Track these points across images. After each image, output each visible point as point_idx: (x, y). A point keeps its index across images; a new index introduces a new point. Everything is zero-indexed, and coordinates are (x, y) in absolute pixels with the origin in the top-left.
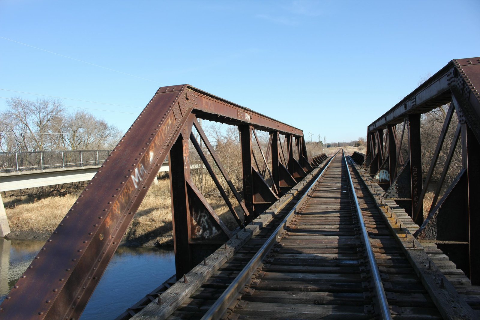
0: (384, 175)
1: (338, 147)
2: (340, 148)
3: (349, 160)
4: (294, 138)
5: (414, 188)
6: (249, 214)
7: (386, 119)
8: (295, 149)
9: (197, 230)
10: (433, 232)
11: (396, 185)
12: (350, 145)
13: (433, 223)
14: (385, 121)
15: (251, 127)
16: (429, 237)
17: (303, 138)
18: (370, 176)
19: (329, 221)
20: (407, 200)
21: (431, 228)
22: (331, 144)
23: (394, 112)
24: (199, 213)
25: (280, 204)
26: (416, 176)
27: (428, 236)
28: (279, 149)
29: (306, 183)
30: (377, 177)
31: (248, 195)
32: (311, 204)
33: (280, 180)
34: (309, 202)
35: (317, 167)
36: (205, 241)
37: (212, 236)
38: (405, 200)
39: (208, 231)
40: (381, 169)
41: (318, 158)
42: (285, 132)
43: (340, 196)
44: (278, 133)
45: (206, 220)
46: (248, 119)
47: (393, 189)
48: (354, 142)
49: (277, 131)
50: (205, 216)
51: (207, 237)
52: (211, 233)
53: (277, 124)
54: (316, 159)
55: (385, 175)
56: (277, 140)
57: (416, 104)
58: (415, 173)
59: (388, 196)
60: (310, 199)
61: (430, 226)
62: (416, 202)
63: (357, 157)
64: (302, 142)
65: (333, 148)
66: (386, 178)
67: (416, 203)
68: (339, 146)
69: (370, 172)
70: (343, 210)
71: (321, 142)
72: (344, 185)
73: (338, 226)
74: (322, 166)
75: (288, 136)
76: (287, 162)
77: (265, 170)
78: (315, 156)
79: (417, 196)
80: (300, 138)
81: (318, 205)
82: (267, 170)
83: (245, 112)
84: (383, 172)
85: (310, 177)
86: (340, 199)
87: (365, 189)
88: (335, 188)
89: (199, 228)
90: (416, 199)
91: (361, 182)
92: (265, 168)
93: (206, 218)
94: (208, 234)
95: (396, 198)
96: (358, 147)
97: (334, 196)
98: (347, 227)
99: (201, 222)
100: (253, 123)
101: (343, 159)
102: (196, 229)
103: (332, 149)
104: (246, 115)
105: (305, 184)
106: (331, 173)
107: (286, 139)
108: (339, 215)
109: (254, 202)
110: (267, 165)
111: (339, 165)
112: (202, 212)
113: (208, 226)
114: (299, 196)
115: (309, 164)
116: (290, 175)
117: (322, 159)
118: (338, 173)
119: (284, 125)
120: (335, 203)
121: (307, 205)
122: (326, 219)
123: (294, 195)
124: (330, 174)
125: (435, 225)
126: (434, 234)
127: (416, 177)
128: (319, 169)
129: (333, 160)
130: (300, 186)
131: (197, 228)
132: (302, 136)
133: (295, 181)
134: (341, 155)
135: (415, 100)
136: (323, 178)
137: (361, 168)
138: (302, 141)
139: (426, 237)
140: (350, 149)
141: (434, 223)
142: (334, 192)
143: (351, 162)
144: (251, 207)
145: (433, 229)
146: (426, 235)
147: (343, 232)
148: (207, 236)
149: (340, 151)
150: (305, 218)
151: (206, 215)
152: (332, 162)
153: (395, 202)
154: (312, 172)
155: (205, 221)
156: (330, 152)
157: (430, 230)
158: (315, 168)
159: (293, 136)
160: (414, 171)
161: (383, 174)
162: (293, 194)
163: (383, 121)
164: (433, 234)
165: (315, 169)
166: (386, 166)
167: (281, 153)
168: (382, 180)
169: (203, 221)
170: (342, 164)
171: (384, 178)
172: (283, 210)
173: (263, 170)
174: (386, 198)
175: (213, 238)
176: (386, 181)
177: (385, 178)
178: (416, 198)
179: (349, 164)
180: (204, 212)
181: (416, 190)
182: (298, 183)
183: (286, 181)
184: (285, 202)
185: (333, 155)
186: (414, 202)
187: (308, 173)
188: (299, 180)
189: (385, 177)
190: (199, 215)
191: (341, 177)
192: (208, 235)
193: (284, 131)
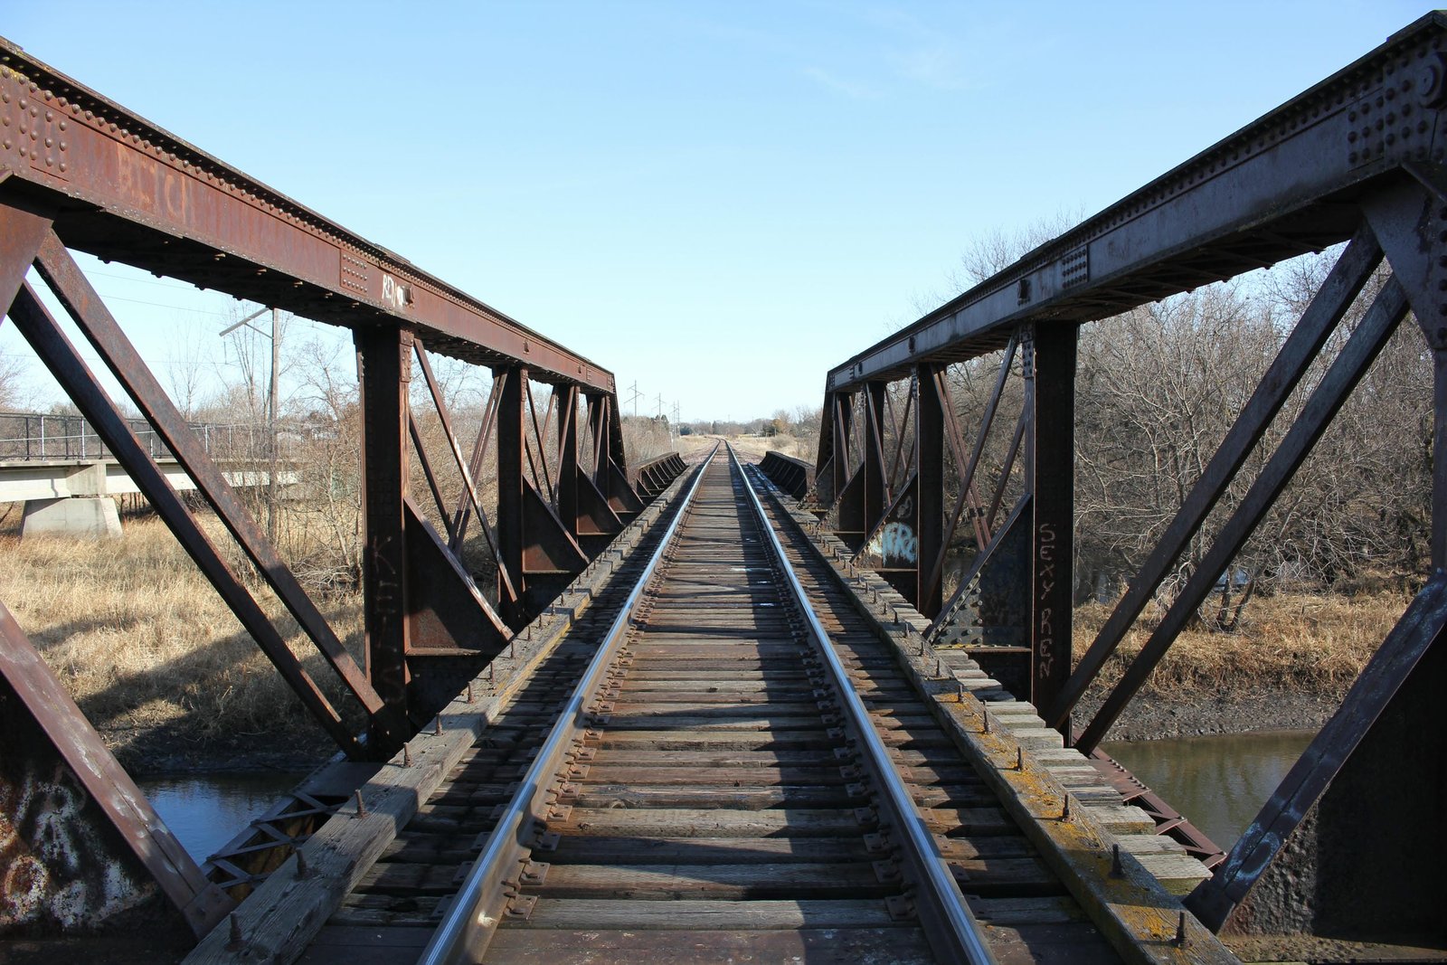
0: (897, 541)
1: (713, 436)
2: (719, 437)
3: (754, 479)
4: (582, 399)
5: (1039, 607)
6: (381, 704)
7: (912, 346)
8: (584, 437)
9: (16, 882)
10: (1286, 896)
11: (974, 592)
12: (747, 429)
13: (1294, 853)
14: (908, 350)
15: (406, 336)
16: (1269, 922)
17: (613, 398)
18: (836, 538)
19: (735, 774)
20: (1013, 654)
21: (1282, 875)
22: (692, 425)
23: (954, 315)
24: (29, 781)
25: (514, 669)
26: (1049, 559)
27: (1262, 913)
28: (527, 430)
29: (622, 559)
30: (875, 548)
31: (385, 619)
32: (647, 665)
33: (527, 547)
34: (634, 654)
35: (655, 498)
36: (59, 943)
37: (104, 912)
38: (1005, 654)
39: (78, 886)
40: (889, 521)
41: (657, 466)
42: (551, 372)
43: (749, 624)
44: (525, 373)
45: (70, 825)
46: (397, 301)
47: (963, 608)
48: (759, 421)
49: (521, 365)
50: (60, 801)
51: (70, 920)
52: (97, 896)
53: (520, 339)
54: (651, 469)
55: (900, 541)
56: (519, 400)
57: (1088, 276)
58: (1045, 549)
59: (943, 633)
60: (639, 641)
61: (1277, 865)
62: (1046, 660)
63: (779, 471)
64: (609, 412)
65: (699, 437)
66: (904, 553)
67: (1047, 663)
68: (714, 433)
69: (837, 526)
70: (781, 708)
71: (664, 417)
72: (757, 573)
73: (779, 819)
74: (670, 494)
75: (563, 388)
76: (555, 479)
77: (468, 512)
78: (648, 461)
79: (1050, 637)
80: (604, 399)
81: (674, 674)
82: (473, 514)
83: (380, 268)
84: (896, 530)
85: (632, 537)
86: (756, 642)
87: (840, 596)
88: (729, 586)
89: (26, 868)
90: (1045, 647)
91: (818, 567)
92: (469, 504)
93: (68, 810)
94: (81, 900)
95: (975, 642)
96: (772, 438)
97: (729, 624)
98: (823, 823)
99: (39, 835)
100: (414, 319)
101: (735, 471)
102: (11, 874)
103: (695, 440)
104: (385, 284)
105: (617, 562)
106: (703, 522)
107: (556, 398)
108: (768, 737)
109: (409, 649)
110: (474, 494)
111: (724, 493)
112: (46, 776)
113: (80, 857)
114: (594, 621)
115: (630, 489)
116: (564, 529)
117: (671, 470)
118: (727, 523)
119: (549, 346)
120: (741, 665)
121: (625, 673)
122: (716, 764)
123: (576, 617)
124: (701, 526)
125: (1299, 859)
126: (1295, 904)
127: (1049, 563)
128: (662, 505)
129: (704, 474)
130: (598, 577)
131: (14, 866)
132: (612, 392)
133: (582, 555)
134: (725, 460)
135: (1084, 259)
136: (681, 542)
137: (800, 508)
138: (609, 408)
139: (1251, 919)
140: (748, 441)
141: (1297, 849)
142: (726, 605)
143: (762, 483)
144: (398, 668)
145: (1290, 878)
146: (1252, 908)
147: (817, 867)
148: (75, 915)
149: (720, 448)
150: (620, 752)
151: (69, 795)
152: (701, 482)
153: (973, 663)
154: (639, 518)
155: (60, 829)
156: (693, 449)
157: (1276, 885)
158: (649, 501)
159: (578, 388)
160: (1043, 540)
161: (896, 538)
162: (571, 612)
163: (900, 352)
164: (1286, 903)
165: (648, 505)
166: (907, 511)
167: (534, 449)
168: (891, 560)
169: (49, 827)
170: (735, 491)
171: (896, 554)
172: (525, 697)
173: (459, 513)
174: (937, 641)
175: (105, 922)
176: (902, 562)
177: (900, 552)
178: (1046, 643)
179: (757, 492)
180: (59, 776)
181: (1046, 613)
182: (592, 560)
183: (548, 551)
184: (535, 655)
185: (701, 460)
186: (1038, 659)
187: (629, 519)
188: (596, 546)
189: (902, 547)
190: (28, 794)
191: (739, 538)
192: (78, 907)
193: (547, 368)
